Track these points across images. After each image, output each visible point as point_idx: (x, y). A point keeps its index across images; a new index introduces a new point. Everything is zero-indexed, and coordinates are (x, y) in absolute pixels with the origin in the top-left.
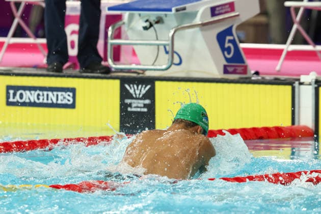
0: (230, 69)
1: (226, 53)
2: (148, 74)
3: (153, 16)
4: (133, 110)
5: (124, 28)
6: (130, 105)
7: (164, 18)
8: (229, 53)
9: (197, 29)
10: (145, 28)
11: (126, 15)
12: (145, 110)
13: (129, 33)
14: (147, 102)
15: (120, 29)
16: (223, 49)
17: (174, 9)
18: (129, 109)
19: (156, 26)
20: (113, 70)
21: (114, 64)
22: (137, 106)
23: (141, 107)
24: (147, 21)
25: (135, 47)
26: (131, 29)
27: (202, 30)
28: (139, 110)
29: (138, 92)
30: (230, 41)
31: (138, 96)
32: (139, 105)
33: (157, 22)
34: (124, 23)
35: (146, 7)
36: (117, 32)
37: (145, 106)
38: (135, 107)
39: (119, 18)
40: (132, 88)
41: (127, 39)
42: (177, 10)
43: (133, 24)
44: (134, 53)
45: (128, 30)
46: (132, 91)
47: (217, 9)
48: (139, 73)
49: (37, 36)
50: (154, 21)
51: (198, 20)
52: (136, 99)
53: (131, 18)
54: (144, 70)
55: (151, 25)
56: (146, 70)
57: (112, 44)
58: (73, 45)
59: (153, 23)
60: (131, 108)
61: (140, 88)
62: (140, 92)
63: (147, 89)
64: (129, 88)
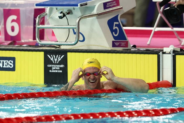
0: (117, 44)
1: (114, 33)
2: (62, 47)
3: (65, 9)
4: (53, 71)
5: (47, 18)
6: (51, 68)
7: (73, 11)
8: (116, 34)
9: (95, 17)
10: (60, 17)
11: (48, 9)
12: (61, 71)
13: (50, 21)
14: (62, 66)
15: (44, 17)
16: (112, 31)
17: (79, 5)
18: (50, 71)
19: (67, 16)
20: (39, 45)
21: (40, 41)
22: (56, 69)
23: (58, 70)
24: (61, 13)
25: (53, 30)
26: (51, 18)
27: (97, 18)
28: (57, 71)
29: (56, 60)
30: (116, 25)
31: (56, 62)
32: (57, 68)
33: (68, 14)
34: (46, 14)
35: (61, 3)
36: (41, 21)
37: (61, 69)
38: (54, 70)
39: (43, 10)
40: (52, 57)
41: (48, 24)
42: (81, 5)
43: (52, 15)
44: (53, 34)
45: (49, 19)
46: (52, 59)
47: (108, 4)
48: (56, 47)
50: (66, 12)
51: (95, 12)
52: (55, 64)
53: (51, 11)
54: (60, 45)
55: (64, 15)
56: (61, 45)
57: (38, 29)
58: (13, 29)
59: (66, 14)
60: (52, 70)
61: (57, 57)
62: (58, 59)
63: (62, 58)
64: (50, 57)
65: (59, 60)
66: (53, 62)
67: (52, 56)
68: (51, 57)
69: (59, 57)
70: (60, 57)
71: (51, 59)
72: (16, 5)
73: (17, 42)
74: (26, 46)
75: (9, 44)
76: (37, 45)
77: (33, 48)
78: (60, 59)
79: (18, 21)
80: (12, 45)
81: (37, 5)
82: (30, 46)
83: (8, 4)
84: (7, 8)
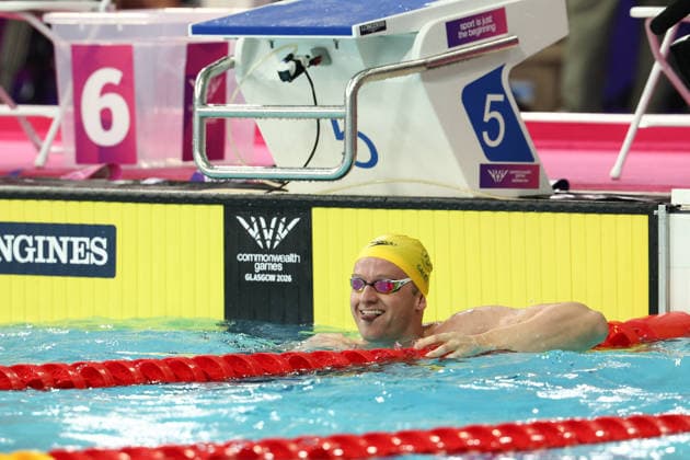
0: (497, 176)
1: (485, 134)
2: (294, 189)
3: (303, 46)
4: (258, 278)
5: (234, 77)
6: (250, 267)
7: (333, 51)
8: (493, 137)
9: (414, 77)
10: (286, 76)
12: (288, 278)
13: (246, 88)
14: (292, 258)
15: (223, 76)
16: (479, 125)
17: (355, 29)
18: (248, 277)
19: (311, 70)
20: (207, 179)
21: (210, 166)
22: (268, 268)
23: (276, 273)
24: (289, 58)
25: (259, 122)
26: (251, 77)
27: (424, 79)
28: (272, 278)
29: (268, 235)
30: (495, 106)
32: (273, 267)
33: (314, 62)
34: (233, 65)
35: (286, 23)
36: (214, 90)
37: (287, 268)
38: (261, 272)
39: (221, 50)
40: (255, 225)
41: (240, 100)
42: (364, 31)
43: (255, 66)
44: (258, 138)
45: (241, 82)
46: (254, 233)
47: (463, 27)
48: (271, 189)
49: (18, 100)
50: (308, 57)
51: (415, 55)
52: (265, 251)
53: (250, 52)
54: (283, 181)
55: (300, 69)
56: (289, 180)
57: (202, 118)
58: (106, 120)
59: (305, 63)
60: (253, 273)
61: (273, 225)
62: (275, 233)
63: (290, 227)
64: (246, 226)
65: (283, 234)
66: (260, 243)
67: (253, 219)
68: (252, 226)
69: (281, 226)
70: (286, 225)
71: (251, 231)
72: (120, 28)
73: (123, 167)
74: (157, 184)
75: (94, 176)
76: (197, 181)
77: (184, 190)
78: (286, 232)
79: (125, 89)
80: (104, 181)
81: (197, 30)
82: (172, 183)
83: (89, 27)
84: (87, 42)
